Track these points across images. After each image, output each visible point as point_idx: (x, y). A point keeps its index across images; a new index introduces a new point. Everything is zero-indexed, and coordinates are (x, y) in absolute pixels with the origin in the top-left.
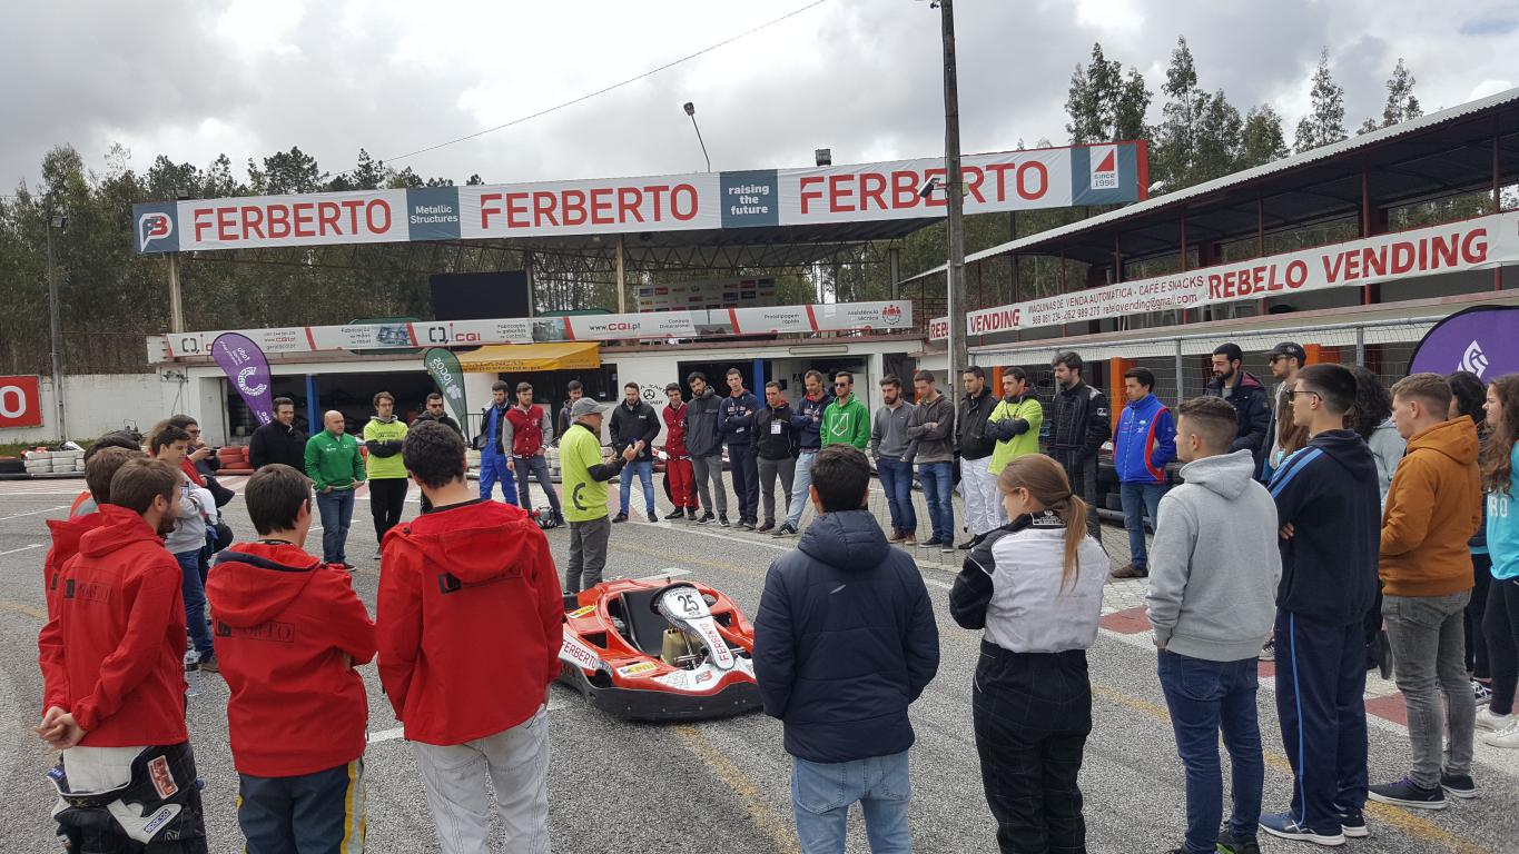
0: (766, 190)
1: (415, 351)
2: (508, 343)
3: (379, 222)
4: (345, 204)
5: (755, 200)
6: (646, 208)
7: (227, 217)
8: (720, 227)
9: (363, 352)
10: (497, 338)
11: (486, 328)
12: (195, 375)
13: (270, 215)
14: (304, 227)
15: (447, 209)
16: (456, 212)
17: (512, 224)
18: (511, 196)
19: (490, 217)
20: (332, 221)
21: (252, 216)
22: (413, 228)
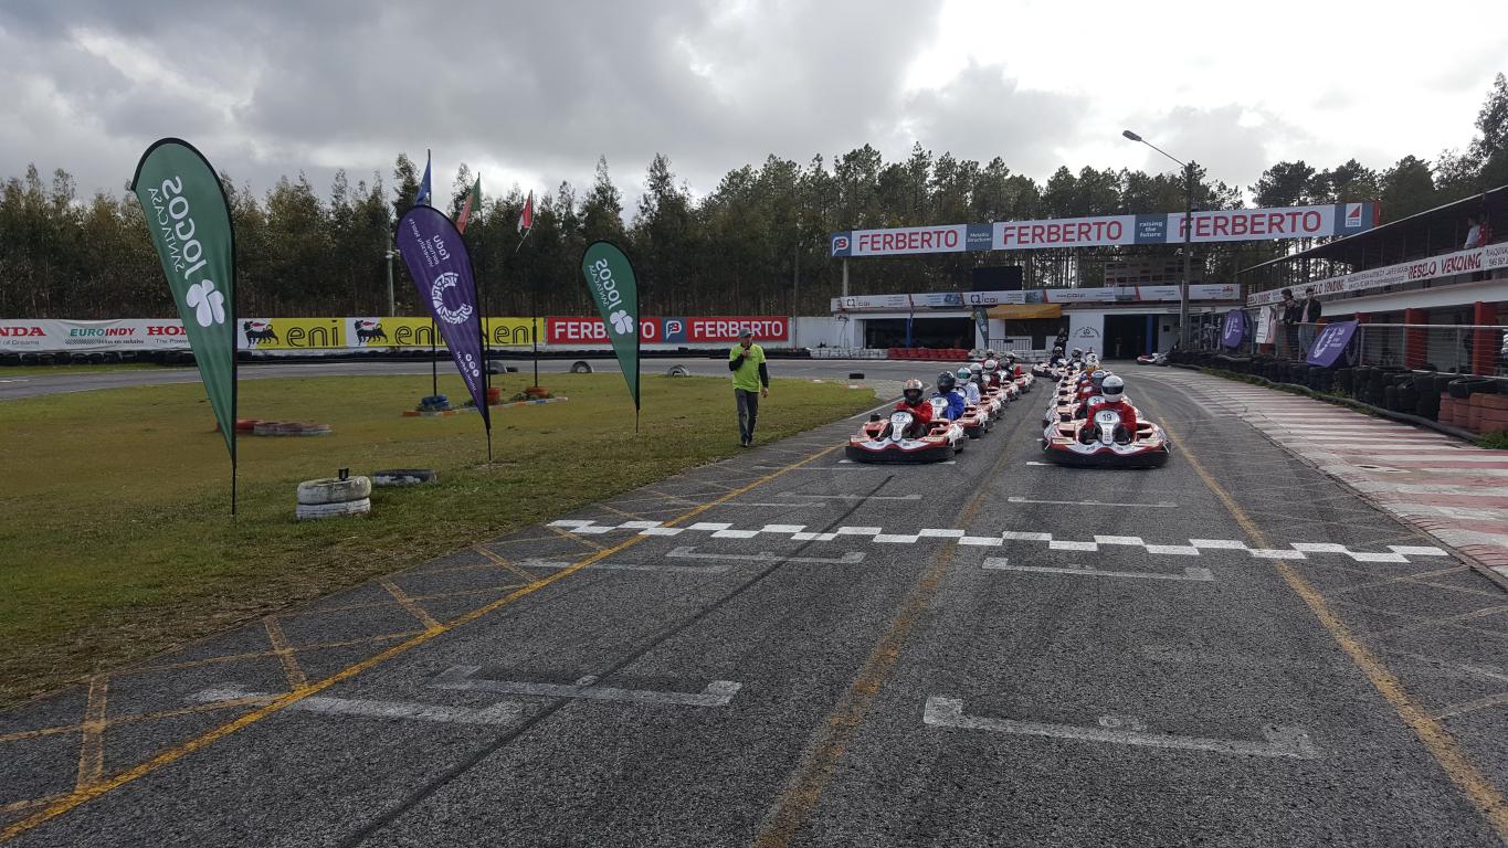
0: (1161, 224)
1: (962, 308)
2: (1011, 304)
3: (951, 242)
4: (935, 232)
5: (1154, 229)
6: (1093, 233)
7: (875, 239)
8: (1132, 243)
9: (936, 307)
10: (1006, 301)
11: (1002, 296)
12: (852, 318)
13: (897, 237)
14: (913, 244)
15: (987, 235)
16: (991, 236)
17: (1019, 242)
18: (1020, 228)
19: (1009, 238)
20: (928, 241)
21: (888, 239)
22: (968, 244)
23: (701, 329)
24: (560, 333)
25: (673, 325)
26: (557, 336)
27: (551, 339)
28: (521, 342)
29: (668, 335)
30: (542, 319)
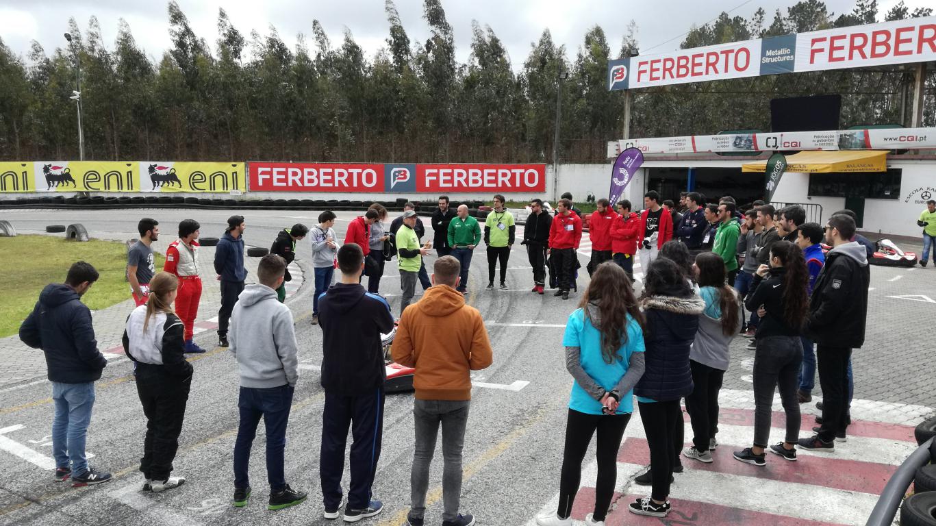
1: (756, 154)
2: (820, 149)
3: (741, 64)
4: (722, 52)
7: (655, 66)
9: (724, 154)
10: (812, 146)
11: (806, 138)
13: (679, 63)
14: (697, 70)
15: (788, 51)
16: (793, 53)
17: (831, 59)
18: (833, 39)
19: (816, 55)
20: (714, 65)
21: (669, 64)
22: (763, 66)
23: (435, 178)
24: (264, 180)
25: (400, 173)
26: (260, 183)
27: (254, 186)
28: (219, 189)
29: (393, 185)
30: (243, 164)
